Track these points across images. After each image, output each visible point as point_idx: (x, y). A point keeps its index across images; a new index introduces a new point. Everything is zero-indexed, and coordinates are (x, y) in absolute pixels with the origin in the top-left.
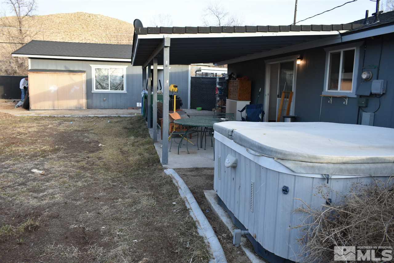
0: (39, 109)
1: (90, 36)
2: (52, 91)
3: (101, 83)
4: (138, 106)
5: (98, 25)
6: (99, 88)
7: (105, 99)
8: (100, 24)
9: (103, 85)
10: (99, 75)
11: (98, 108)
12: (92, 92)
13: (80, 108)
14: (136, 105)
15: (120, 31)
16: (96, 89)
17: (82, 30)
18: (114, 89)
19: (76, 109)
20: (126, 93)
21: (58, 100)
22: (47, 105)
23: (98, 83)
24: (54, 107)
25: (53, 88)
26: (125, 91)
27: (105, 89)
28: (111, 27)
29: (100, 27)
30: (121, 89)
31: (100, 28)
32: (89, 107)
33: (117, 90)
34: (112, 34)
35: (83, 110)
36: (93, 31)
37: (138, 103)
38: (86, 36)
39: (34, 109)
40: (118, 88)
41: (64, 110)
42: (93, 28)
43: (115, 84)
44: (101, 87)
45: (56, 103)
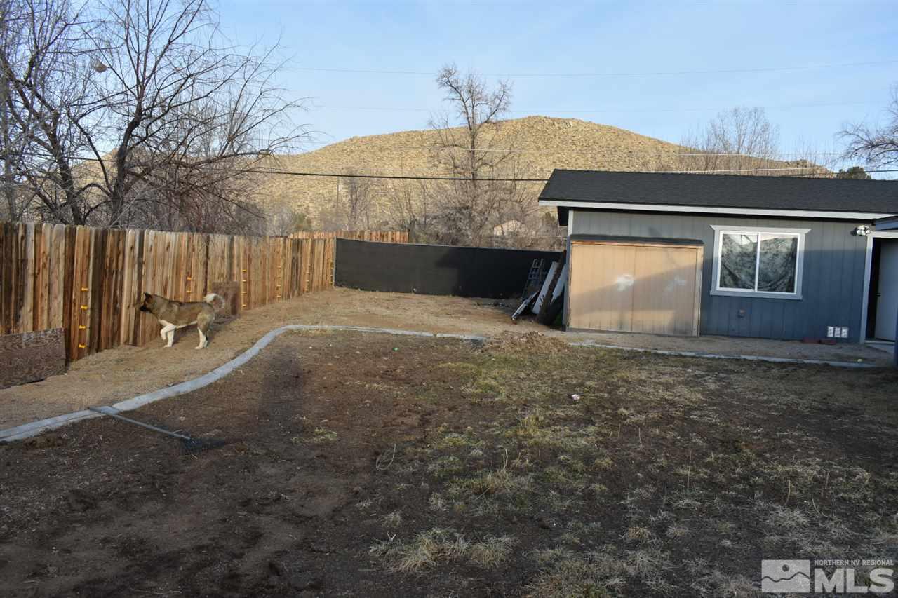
0: (587, 328)
1: (551, 165)
2: (622, 289)
3: (736, 271)
4: (830, 335)
5: (570, 141)
6: (727, 282)
7: (741, 311)
8: (573, 138)
9: (738, 276)
10: (731, 251)
11: (723, 335)
12: (712, 293)
13: (685, 333)
14: (826, 331)
15: (615, 151)
16: (721, 286)
17: (537, 153)
18: (767, 287)
19: (672, 334)
20: (801, 299)
21: (632, 310)
22: (607, 319)
23: (727, 272)
24: (621, 328)
25: (623, 280)
26: (797, 293)
27: (744, 287)
28: (597, 143)
29: (575, 144)
30: (785, 289)
31: (574, 147)
32: (705, 331)
33: (774, 290)
34: (598, 160)
35: (692, 337)
36: (559, 153)
37: (831, 329)
38: (544, 164)
39: (577, 327)
40: (777, 286)
41: (645, 334)
42: (559, 149)
43: (771, 275)
44: (732, 282)
45: (628, 316)
